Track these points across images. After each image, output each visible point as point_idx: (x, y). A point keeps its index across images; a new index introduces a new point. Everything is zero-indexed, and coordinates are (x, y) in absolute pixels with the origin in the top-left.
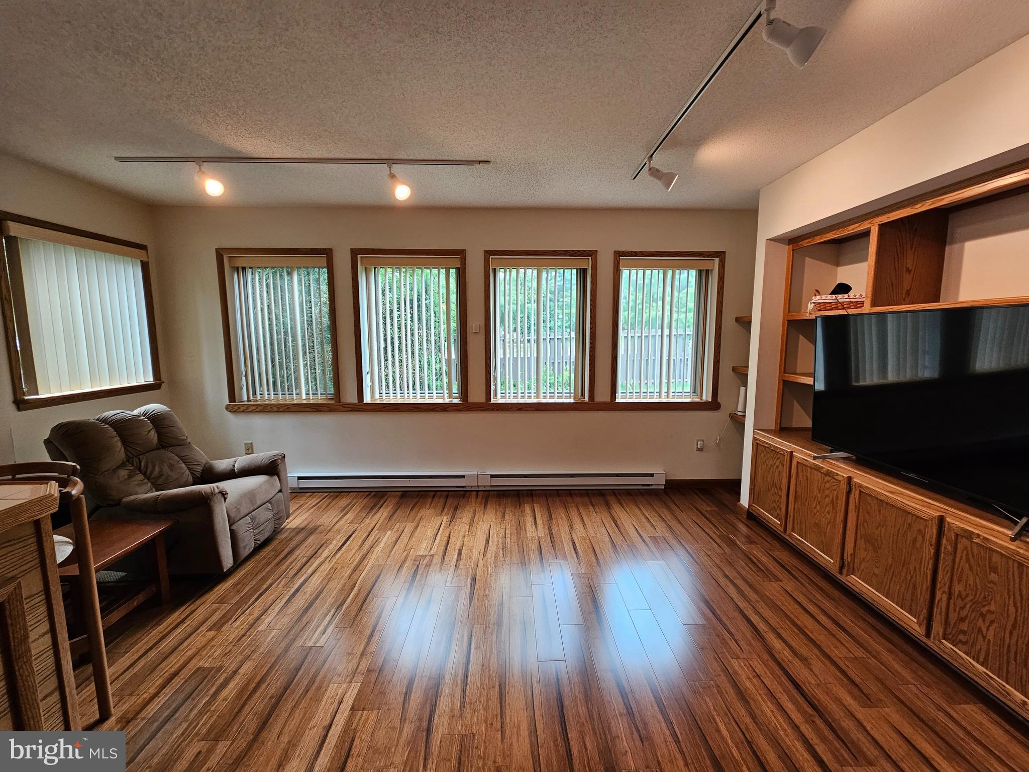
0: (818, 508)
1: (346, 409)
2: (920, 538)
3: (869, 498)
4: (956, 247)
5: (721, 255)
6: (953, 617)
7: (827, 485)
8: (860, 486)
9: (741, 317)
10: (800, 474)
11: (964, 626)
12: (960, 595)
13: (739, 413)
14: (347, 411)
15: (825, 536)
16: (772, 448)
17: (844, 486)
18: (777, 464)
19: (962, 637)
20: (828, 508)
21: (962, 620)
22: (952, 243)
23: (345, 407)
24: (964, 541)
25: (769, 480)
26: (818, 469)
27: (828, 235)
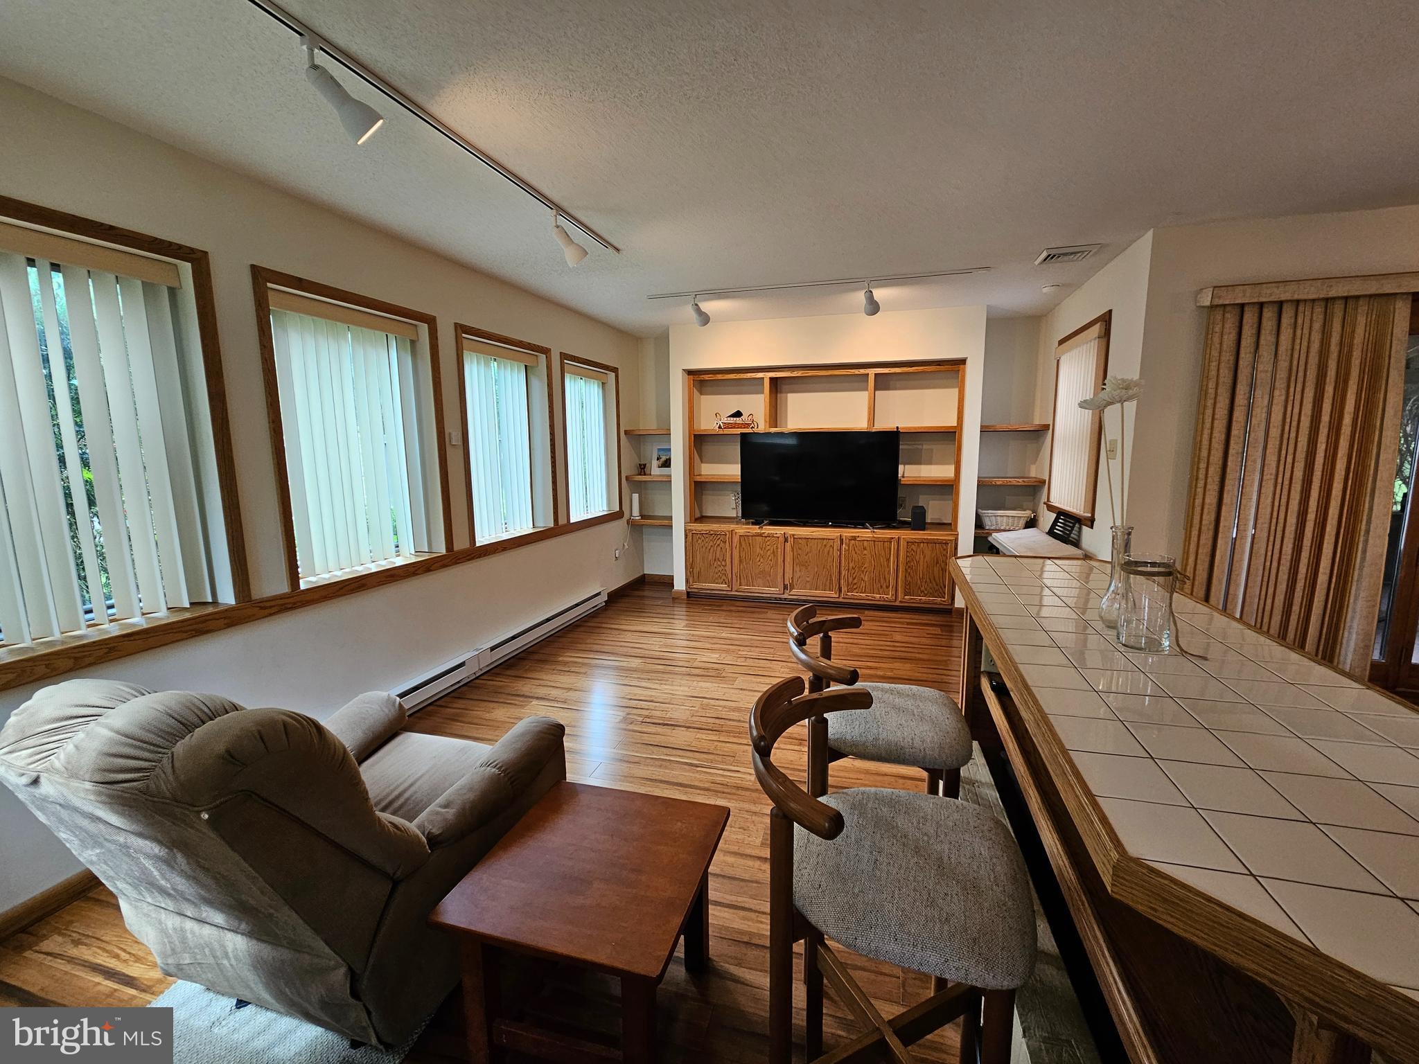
0: (762, 560)
1: (267, 611)
2: (831, 549)
3: (800, 540)
4: (783, 395)
5: (615, 370)
6: (850, 579)
7: (768, 543)
8: (793, 535)
9: (630, 430)
10: (743, 543)
11: (855, 581)
12: (853, 568)
13: (637, 518)
14: (271, 615)
15: (770, 576)
16: (712, 533)
17: (782, 539)
18: (718, 542)
19: (855, 587)
20: (770, 558)
21: (854, 579)
22: (781, 392)
23: (265, 608)
24: (853, 542)
25: (710, 557)
26: (761, 535)
27: (729, 376)
